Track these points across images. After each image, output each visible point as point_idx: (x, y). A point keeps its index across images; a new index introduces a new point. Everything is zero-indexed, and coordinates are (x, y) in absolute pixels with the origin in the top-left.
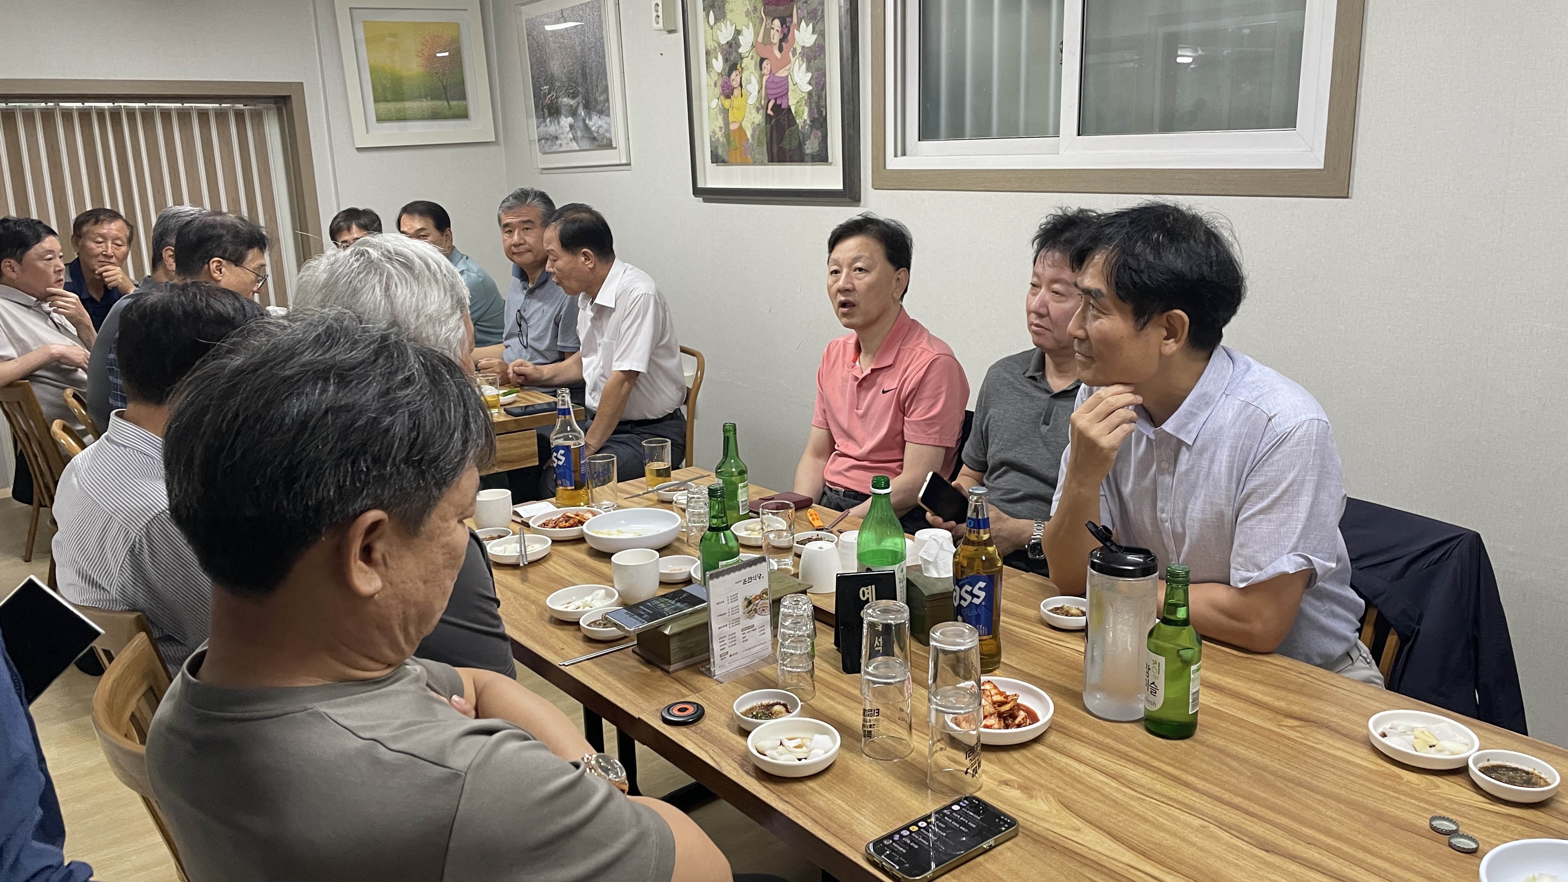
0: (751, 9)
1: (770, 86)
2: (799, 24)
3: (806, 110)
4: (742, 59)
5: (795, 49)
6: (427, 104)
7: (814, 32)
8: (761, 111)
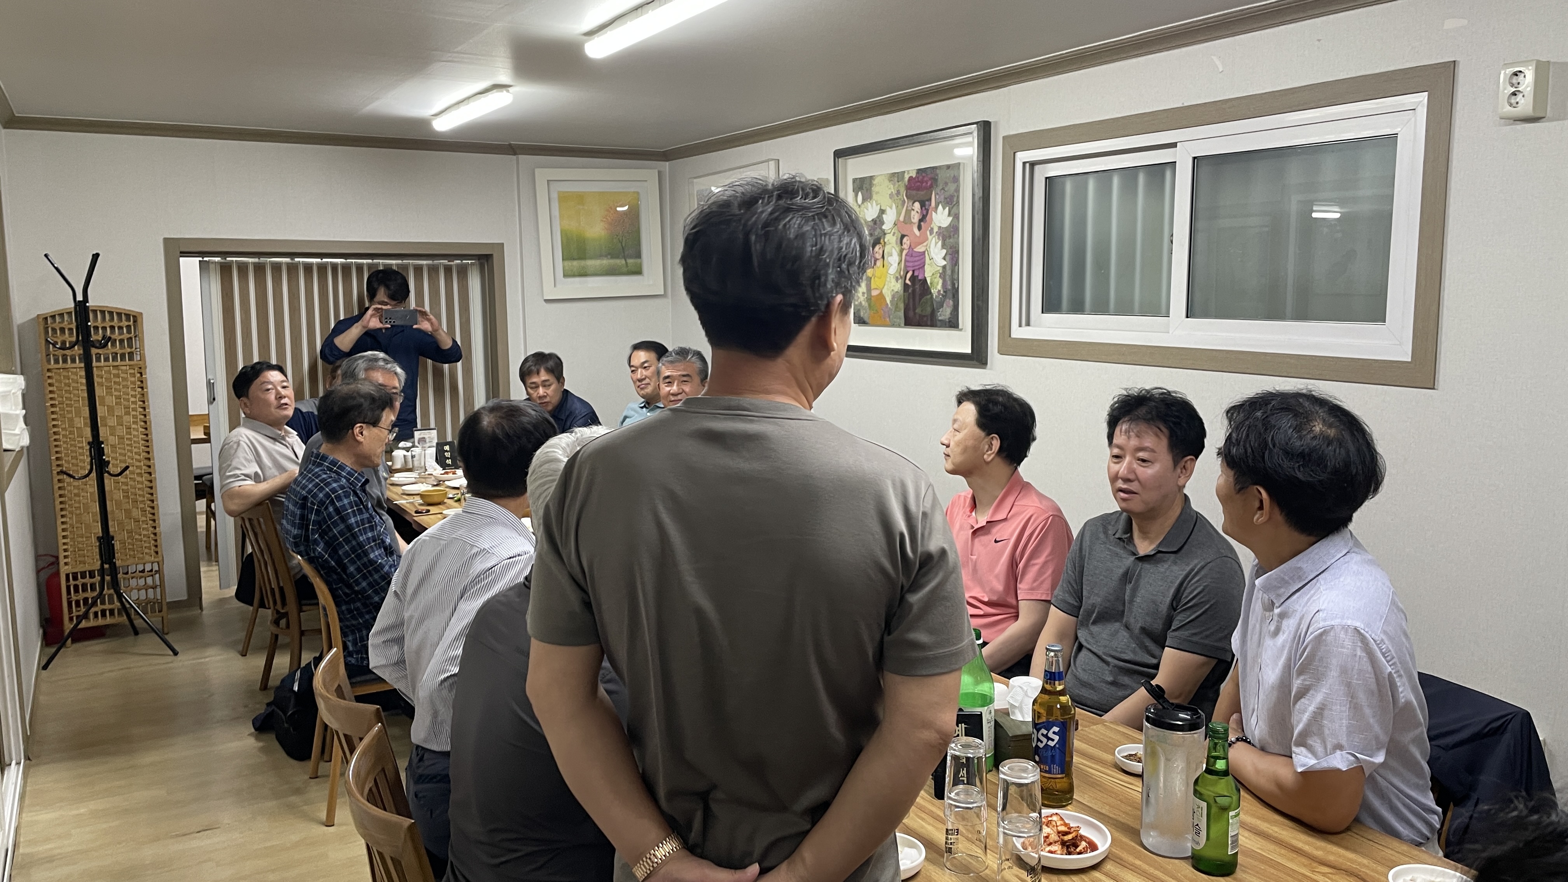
0: (894, 192)
1: (908, 258)
2: (937, 207)
3: (941, 281)
4: (885, 234)
5: (932, 229)
6: (605, 262)
7: (949, 215)
8: (900, 281)
